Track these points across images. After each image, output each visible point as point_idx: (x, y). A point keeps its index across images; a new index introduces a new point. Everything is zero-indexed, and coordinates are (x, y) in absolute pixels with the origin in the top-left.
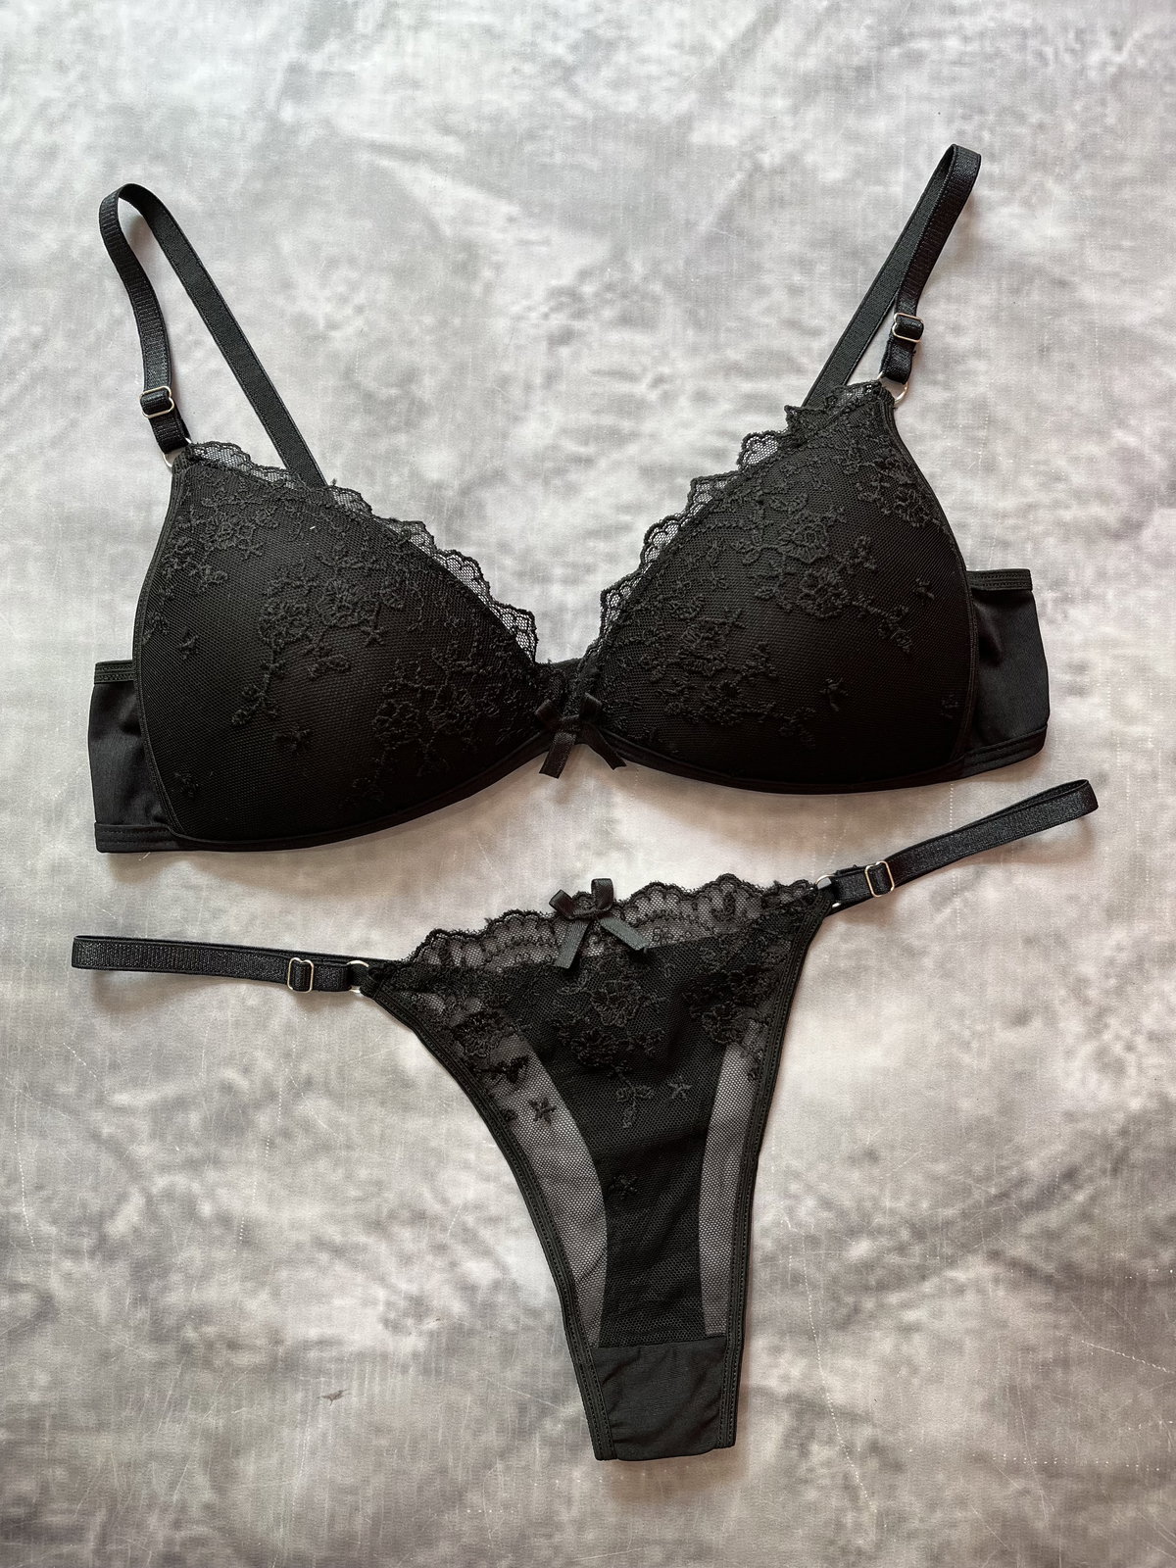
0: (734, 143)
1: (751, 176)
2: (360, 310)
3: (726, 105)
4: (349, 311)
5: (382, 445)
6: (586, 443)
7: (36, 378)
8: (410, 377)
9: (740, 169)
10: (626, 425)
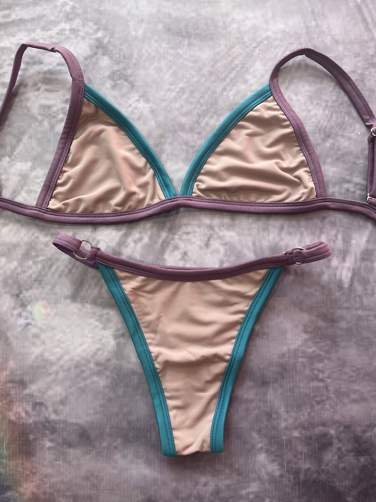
0: (17, 163)
1: (12, 154)
2: (130, 106)
3: (21, 175)
4: (133, 105)
5: (121, 66)
6: (59, 70)
7: (224, 79)
8: (114, 87)
9: (15, 156)
10: (48, 76)
